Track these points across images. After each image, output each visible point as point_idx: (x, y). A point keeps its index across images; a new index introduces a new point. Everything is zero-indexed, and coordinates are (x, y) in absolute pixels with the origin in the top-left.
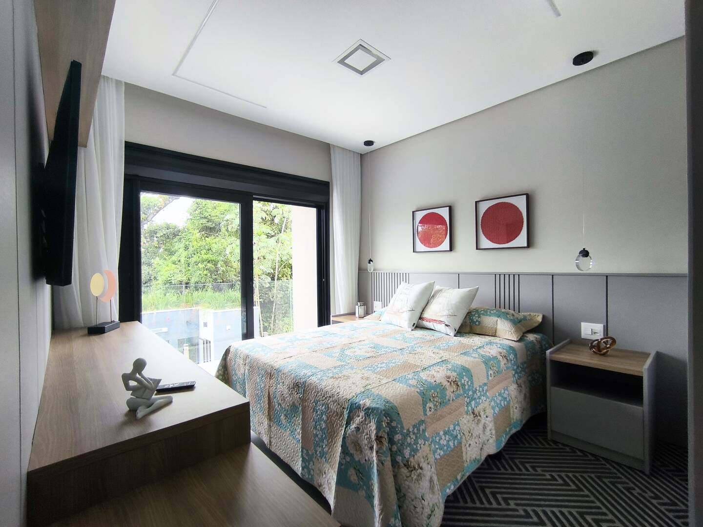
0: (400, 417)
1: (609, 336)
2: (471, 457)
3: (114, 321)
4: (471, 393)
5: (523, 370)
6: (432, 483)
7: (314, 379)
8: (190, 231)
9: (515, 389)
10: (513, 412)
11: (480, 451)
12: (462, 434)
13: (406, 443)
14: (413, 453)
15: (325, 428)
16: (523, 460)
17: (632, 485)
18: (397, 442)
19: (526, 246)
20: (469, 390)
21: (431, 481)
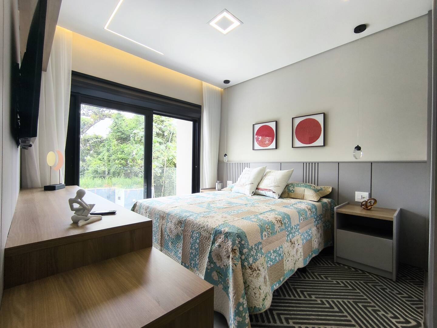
0: (247, 238)
1: (372, 198)
2: (288, 268)
3: (61, 184)
4: (289, 229)
5: (320, 219)
6: (266, 280)
7: (191, 218)
8: (110, 140)
9: (315, 230)
10: (314, 243)
11: (294, 265)
12: (284, 254)
13: (250, 254)
14: (254, 261)
15: (198, 248)
16: (320, 273)
17: (385, 287)
18: (245, 254)
19: (323, 145)
20: (288, 227)
21: (265, 278)
